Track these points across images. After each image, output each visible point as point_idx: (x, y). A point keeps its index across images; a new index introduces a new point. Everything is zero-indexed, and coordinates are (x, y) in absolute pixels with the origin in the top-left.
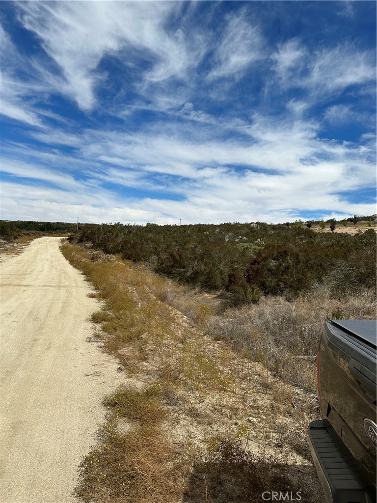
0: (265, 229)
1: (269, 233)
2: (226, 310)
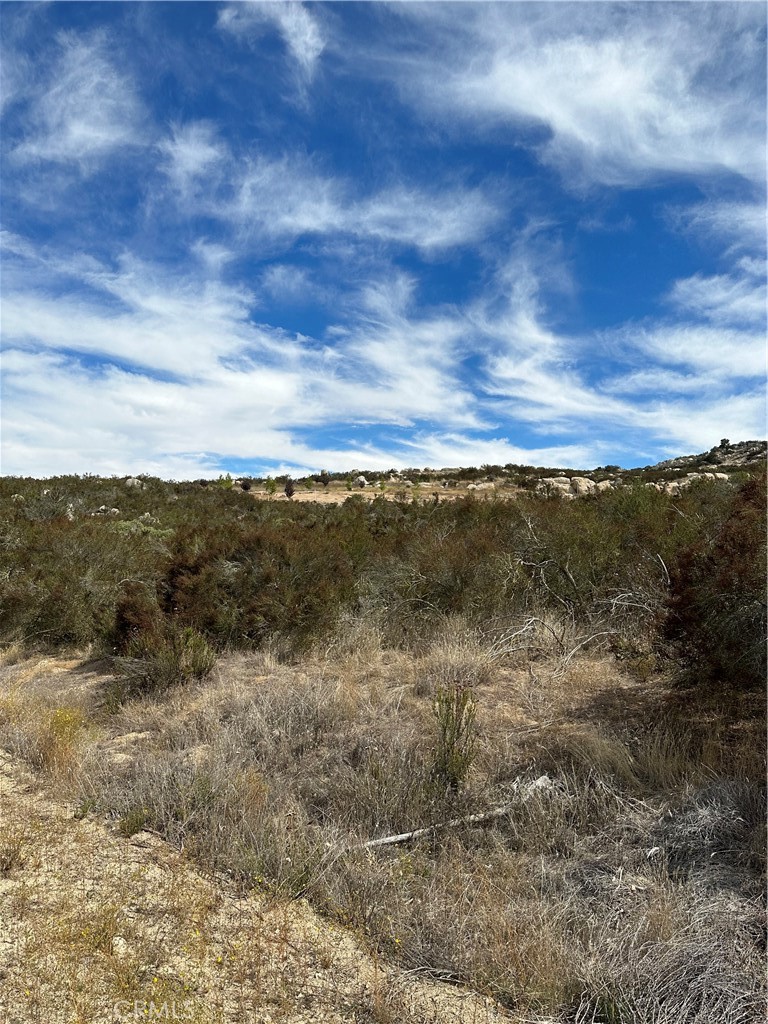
0: (160, 491)
1: (169, 500)
2: (120, 706)
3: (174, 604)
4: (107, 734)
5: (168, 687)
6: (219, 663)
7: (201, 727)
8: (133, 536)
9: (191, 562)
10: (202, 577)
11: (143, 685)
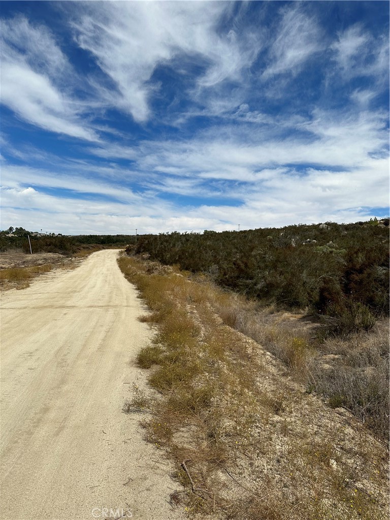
0: (337, 230)
1: (342, 234)
2: (324, 340)
3: (350, 290)
4: (319, 353)
5: (349, 333)
6: (378, 323)
7: (369, 357)
8: (325, 253)
9: (358, 267)
10: (365, 275)
11: (336, 330)
